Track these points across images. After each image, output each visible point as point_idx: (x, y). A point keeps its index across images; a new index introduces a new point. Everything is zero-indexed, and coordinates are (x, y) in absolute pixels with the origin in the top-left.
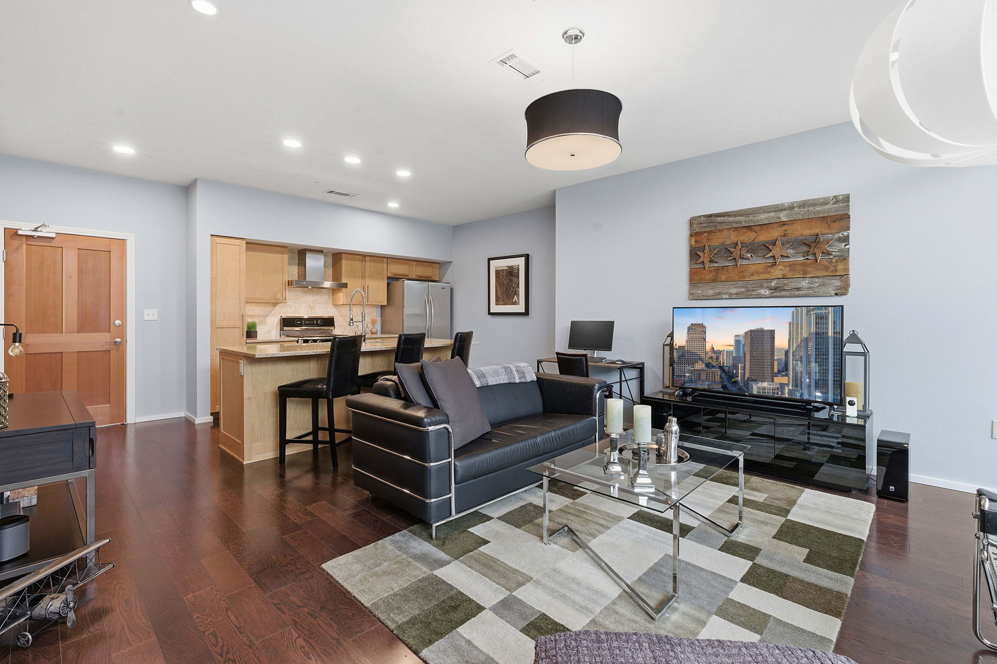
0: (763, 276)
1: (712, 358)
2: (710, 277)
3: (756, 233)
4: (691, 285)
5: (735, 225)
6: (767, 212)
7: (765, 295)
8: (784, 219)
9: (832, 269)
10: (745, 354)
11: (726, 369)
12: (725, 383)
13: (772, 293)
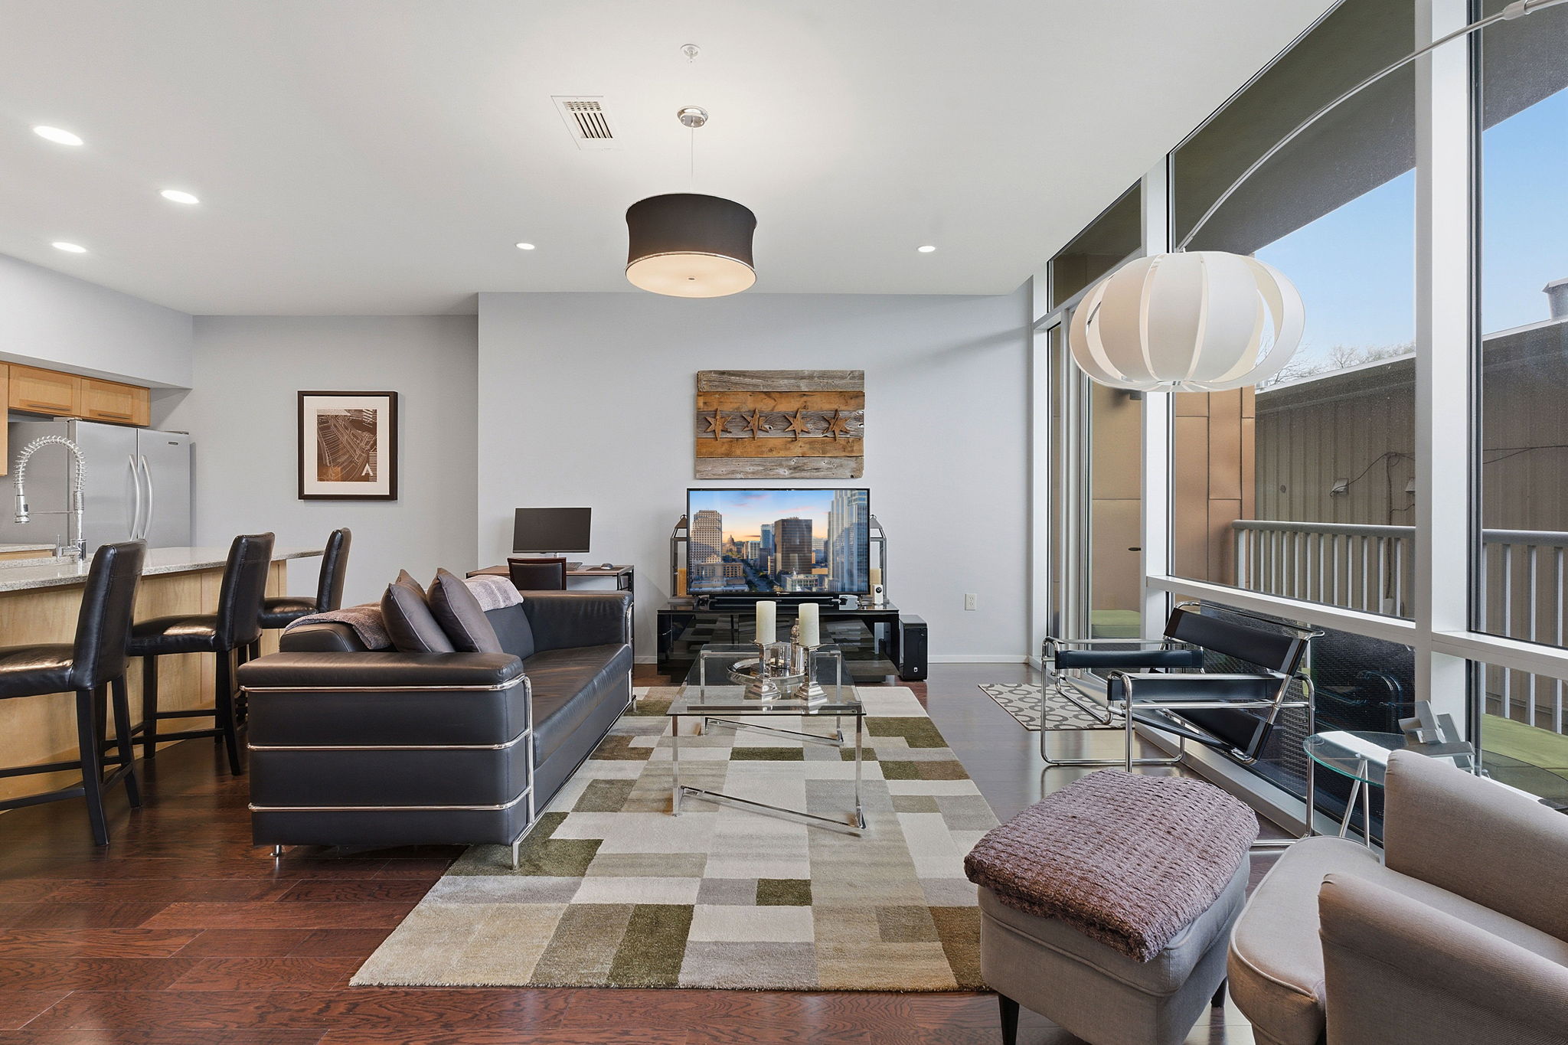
0: (782, 453)
1: (731, 550)
2: (723, 449)
3: (775, 401)
4: (697, 461)
5: (751, 389)
6: (787, 378)
7: (784, 475)
8: (804, 389)
9: (850, 449)
10: (775, 546)
11: (752, 562)
12: (751, 578)
13: (792, 473)
